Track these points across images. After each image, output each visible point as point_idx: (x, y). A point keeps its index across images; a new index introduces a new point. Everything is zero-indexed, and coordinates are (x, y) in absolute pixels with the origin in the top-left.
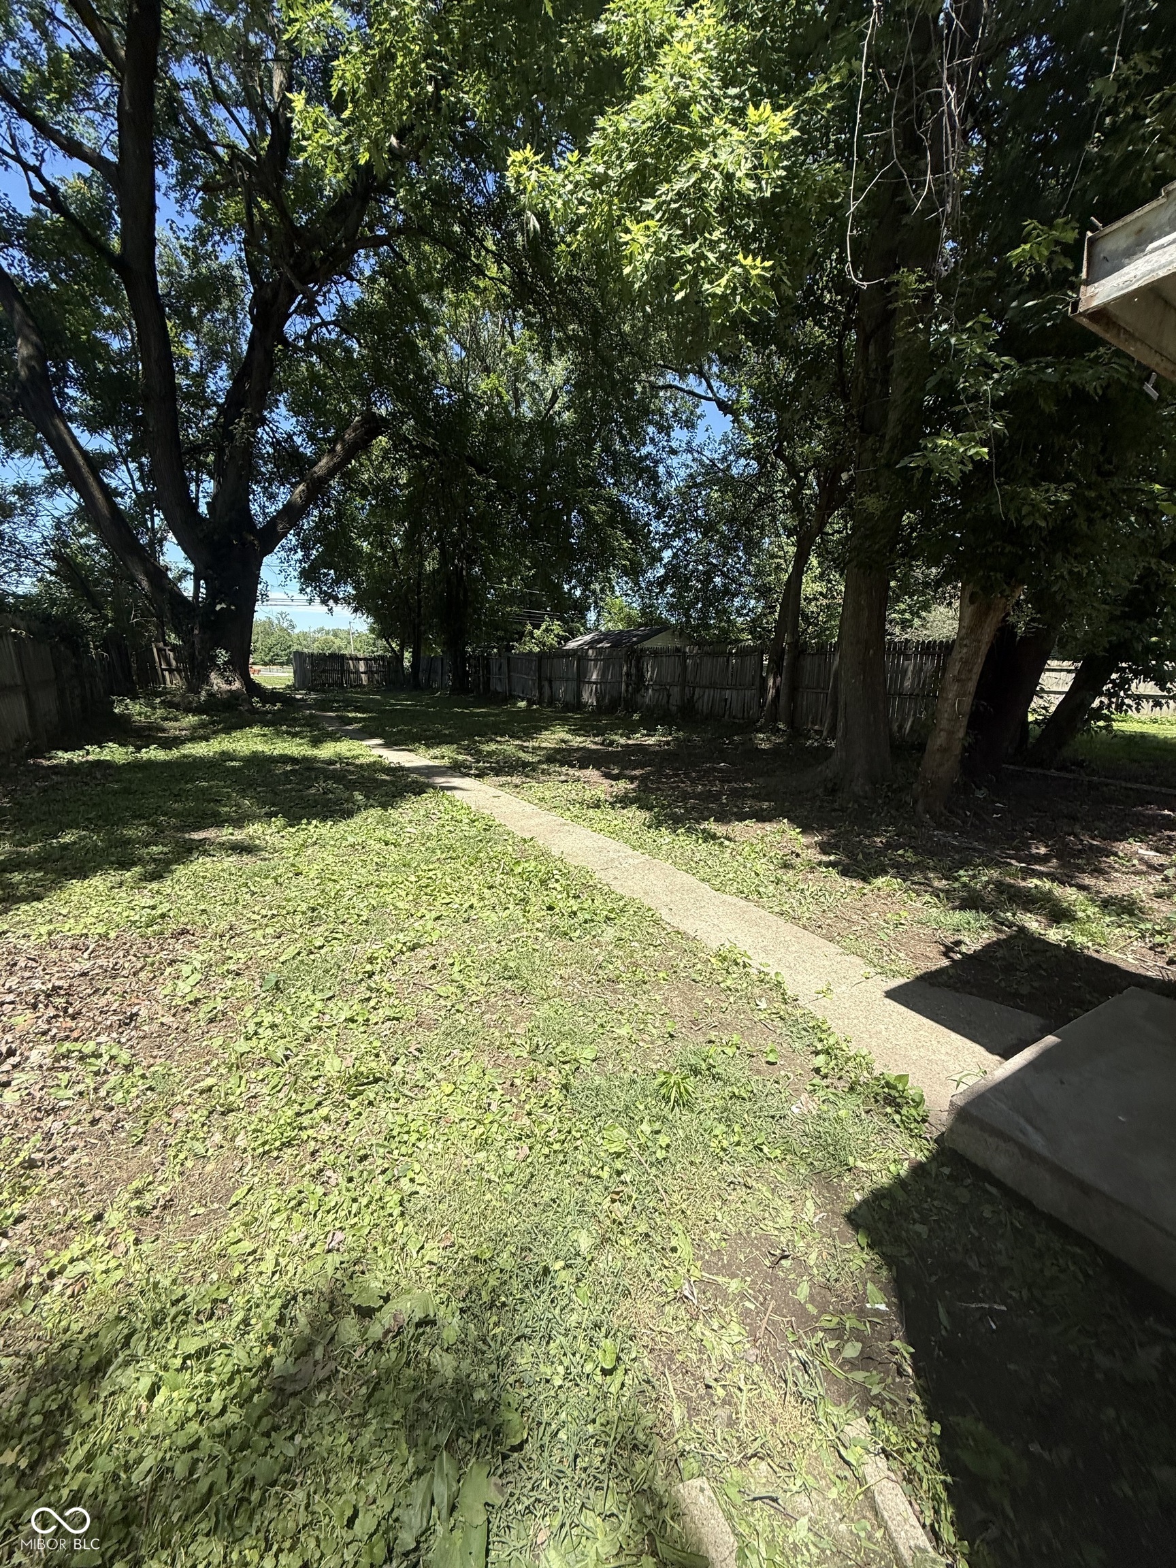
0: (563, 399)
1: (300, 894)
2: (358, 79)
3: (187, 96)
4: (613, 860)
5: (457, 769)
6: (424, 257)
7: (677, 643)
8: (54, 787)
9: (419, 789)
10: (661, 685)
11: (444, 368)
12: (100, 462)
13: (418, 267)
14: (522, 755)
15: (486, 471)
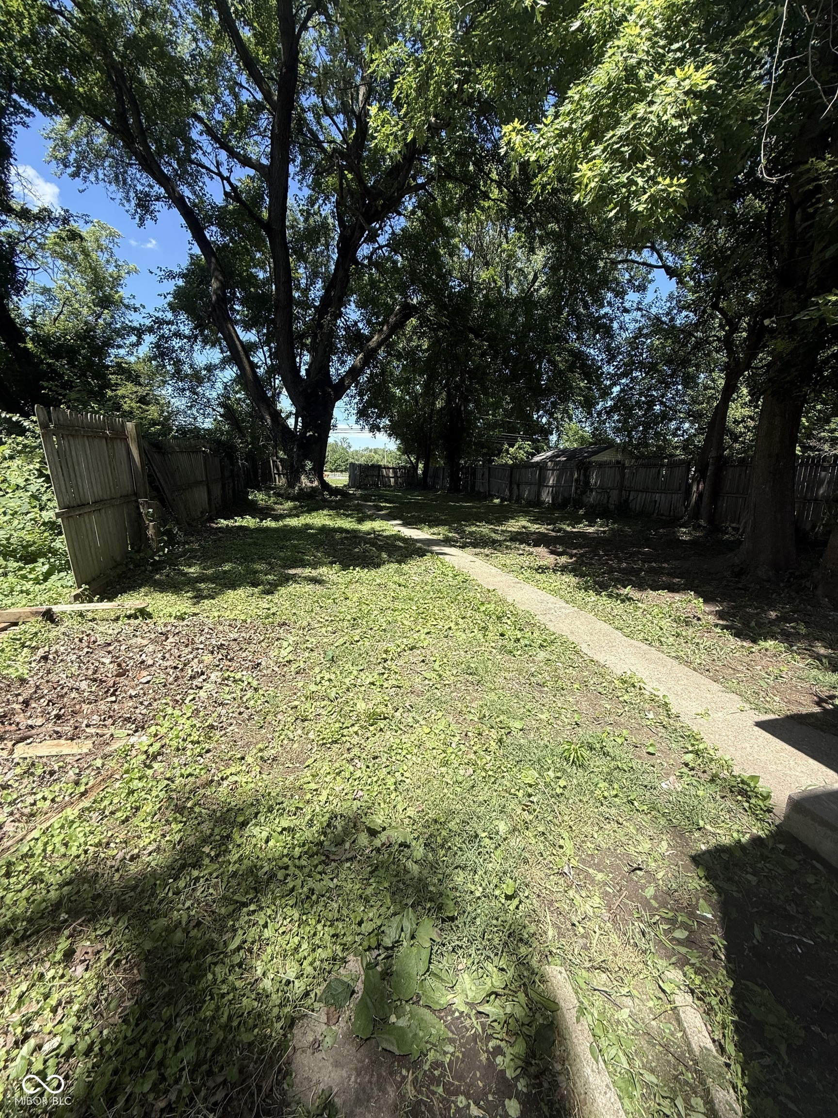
0: (542, 278)
1: (347, 609)
2: (411, 87)
3: (309, 116)
4: (550, 609)
5: (447, 542)
6: (449, 192)
7: (619, 457)
8: (219, 539)
9: (421, 553)
10: (604, 490)
11: (457, 266)
12: (249, 348)
13: (443, 199)
14: (493, 535)
15: (482, 336)
